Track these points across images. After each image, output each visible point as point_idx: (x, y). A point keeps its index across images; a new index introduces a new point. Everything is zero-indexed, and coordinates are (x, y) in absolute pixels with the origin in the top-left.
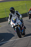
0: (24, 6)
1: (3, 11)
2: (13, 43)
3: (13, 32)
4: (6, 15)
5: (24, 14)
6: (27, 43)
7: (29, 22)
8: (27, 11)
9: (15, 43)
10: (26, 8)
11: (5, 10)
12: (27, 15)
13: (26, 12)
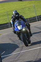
0: (31, 8)
1: (4, 14)
2: (17, 56)
3: (17, 42)
4: (8, 19)
5: (32, 18)
6: (35, 56)
7: (38, 29)
8: (36, 14)
9: (19, 56)
10: (34, 10)
11: (7, 13)
12: (36, 19)
13: (35, 16)
